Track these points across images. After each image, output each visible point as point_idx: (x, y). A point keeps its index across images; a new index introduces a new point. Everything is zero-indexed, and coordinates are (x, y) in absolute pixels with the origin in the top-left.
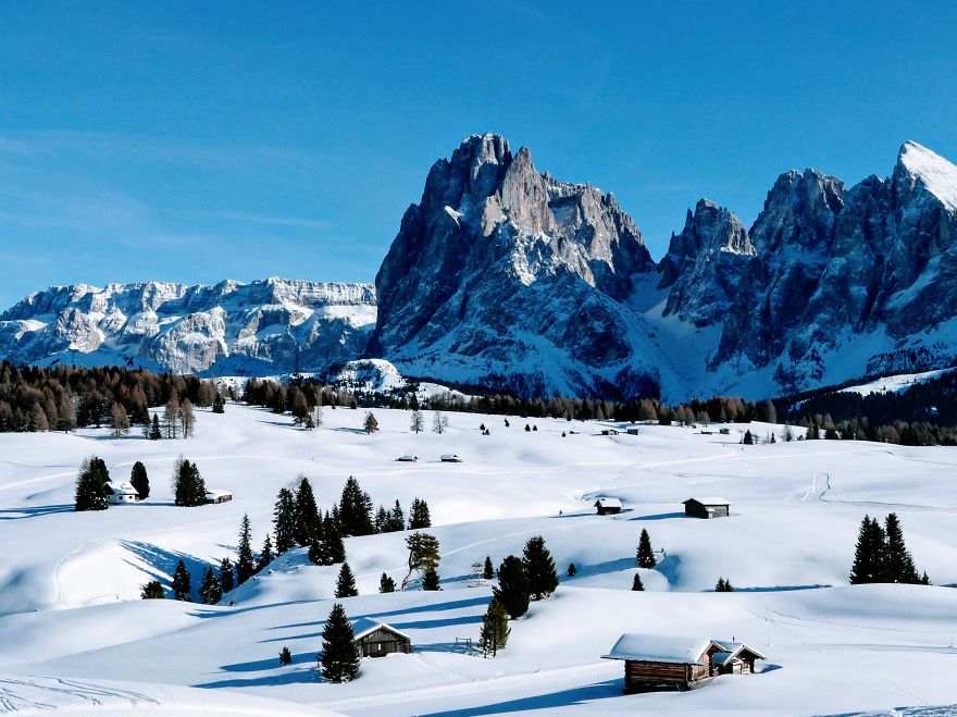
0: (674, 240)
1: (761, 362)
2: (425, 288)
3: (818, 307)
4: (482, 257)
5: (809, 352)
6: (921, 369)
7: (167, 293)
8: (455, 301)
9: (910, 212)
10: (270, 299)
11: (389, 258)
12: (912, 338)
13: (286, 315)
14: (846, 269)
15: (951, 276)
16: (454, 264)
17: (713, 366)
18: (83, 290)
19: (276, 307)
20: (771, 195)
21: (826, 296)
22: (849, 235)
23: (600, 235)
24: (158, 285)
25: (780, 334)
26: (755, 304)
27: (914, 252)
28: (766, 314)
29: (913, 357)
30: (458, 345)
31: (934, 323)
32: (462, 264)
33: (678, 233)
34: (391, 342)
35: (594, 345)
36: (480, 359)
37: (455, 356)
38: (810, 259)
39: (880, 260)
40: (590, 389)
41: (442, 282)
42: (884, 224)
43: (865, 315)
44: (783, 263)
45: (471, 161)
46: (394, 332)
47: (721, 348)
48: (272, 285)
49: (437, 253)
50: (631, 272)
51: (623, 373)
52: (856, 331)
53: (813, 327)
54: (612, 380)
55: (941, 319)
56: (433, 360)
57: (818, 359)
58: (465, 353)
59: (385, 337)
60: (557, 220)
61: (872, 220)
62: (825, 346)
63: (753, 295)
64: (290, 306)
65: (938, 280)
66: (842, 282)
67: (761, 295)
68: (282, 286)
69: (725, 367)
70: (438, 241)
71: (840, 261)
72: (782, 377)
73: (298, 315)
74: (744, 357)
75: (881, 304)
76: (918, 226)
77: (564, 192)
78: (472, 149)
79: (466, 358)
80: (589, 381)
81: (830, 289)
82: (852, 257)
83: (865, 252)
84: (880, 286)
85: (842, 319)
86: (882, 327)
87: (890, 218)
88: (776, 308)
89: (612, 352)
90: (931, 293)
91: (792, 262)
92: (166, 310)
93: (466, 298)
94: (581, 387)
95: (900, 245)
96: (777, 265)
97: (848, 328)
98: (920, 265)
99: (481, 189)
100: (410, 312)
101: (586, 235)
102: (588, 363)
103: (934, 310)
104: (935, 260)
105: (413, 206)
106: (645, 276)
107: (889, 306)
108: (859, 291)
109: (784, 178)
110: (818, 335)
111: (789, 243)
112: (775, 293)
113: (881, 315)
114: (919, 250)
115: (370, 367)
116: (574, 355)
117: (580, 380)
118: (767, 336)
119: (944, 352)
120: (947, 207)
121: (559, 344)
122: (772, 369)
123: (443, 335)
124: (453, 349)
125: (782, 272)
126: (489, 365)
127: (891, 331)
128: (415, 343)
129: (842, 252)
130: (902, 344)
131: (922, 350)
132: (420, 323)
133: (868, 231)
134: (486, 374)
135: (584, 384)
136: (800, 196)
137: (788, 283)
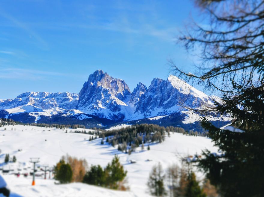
0: (134, 89)
1: (142, 112)
2: (86, 97)
3: (152, 103)
4: (96, 92)
5: (149, 111)
6: (166, 115)
7: (47, 94)
8: (91, 99)
9: (168, 87)
10: (66, 96)
11: (81, 91)
12: (166, 109)
13: (69, 99)
14: (157, 97)
15: (173, 99)
16: (91, 93)
17: (135, 113)
18: (32, 93)
19: (67, 98)
20: (152, 82)
21: (153, 101)
22: (158, 91)
23: (120, 88)
24: (46, 93)
25: (146, 108)
26: (142, 102)
27: (168, 94)
28: (144, 104)
29: (165, 113)
30: (90, 107)
31: (170, 107)
32: (93, 93)
33: (135, 88)
34: (80, 106)
35: (114, 108)
36: (93, 110)
37: (89, 109)
38: (152, 94)
39: (163, 95)
40: (112, 116)
41: (89, 96)
42: (164, 89)
43: (160, 105)
44: (148, 95)
45: (96, 74)
46: (80, 104)
47: (136, 110)
48: (67, 93)
49: (89, 91)
50: (126, 95)
51: (119, 114)
52: (158, 108)
53: (150, 107)
54: (117, 115)
55: (171, 106)
56: (85, 110)
57: (150, 112)
58: (91, 109)
59: (79, 105)
60: (111, 86)
61: (162, 88)
62: (152, 110)
63: (142, 101)
64: (70, 97)
65: (171, 99)
66: (156, 99)
67: (143, 101)
68: (69, 94)
69: (136, 113)
70: (89, 88)
71: (156, 95)
72: (145, 115)
73: (71, 99)
74: (140, 111)
75: (162, 103)
76: (169, 90)
77: (115, 80)
78: (97, 72)
79: (91, 110)
80: (112, 115)
81: (154, 100)
82: (158, 95)
83: (160, 94)
84: (162, 100)
85: (156, 106)
86: (162, 107)
87: (165, 88)
88: (146, 103)
89: (118, 110)
90: (170, 102)
91: (149, 95)
92: (47, 97)
93: (93, 99)
94: (110, 116)
95: (166, 93)
96: (147, 95)
97: (156, 107)
98: (169, 97)
99: (98, 79)
100: (83, 101)
101: (117, 88)
102: (113, 111)
103: (170, 105)
104: (171, 96)
105: (86, 82)
106: (129, 95)
107: (163, 104)
108: (159, 101)
109: (154, 79)
110: (151, 108)
111: (150, 91)
112: (146, 100)
113: (162, 105)
114: (169, 94)
115: (73, 111)
116: (110, 110)
117: (110, 114)
118: (143, 108)
119: (170, 112)
120: (174, 87)
121: (108, 108)
122: (144, 114)
123: (88, 105)
124: (89, 108)
125: (147, 96)
126: (95, 111)
127: (163, 108)
128: (83, 107)
129: (156, 94)
130: (164, 110)
131: (167, 112)
132: (85, 103)
133: (161, 90)
134: (94, 113)
135: (111, 115)
136: (156, 83)
137: (148, 99)
